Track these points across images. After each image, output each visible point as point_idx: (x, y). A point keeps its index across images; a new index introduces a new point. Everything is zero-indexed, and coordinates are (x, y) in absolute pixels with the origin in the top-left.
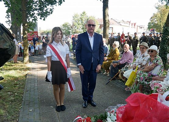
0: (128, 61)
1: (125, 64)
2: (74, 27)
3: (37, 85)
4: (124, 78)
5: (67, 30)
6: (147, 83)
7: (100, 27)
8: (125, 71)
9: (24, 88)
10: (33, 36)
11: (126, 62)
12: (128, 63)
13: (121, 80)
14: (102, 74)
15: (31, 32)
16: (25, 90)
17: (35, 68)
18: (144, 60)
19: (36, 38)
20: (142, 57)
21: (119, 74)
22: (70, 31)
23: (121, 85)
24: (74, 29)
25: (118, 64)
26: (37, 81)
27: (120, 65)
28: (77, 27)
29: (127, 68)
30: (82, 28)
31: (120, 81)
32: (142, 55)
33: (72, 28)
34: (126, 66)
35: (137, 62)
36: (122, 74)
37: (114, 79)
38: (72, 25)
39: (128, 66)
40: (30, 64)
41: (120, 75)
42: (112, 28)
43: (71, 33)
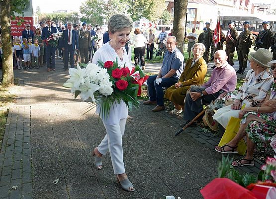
0: (224, 87)
1: (218, 94)
2: (112, 6)
3: (28, 134)
4: (214, 123)
5: (96, 14)
6: (264, 138)
7: (169, 8)
8: (216, 109)
9: (2, 139)
10: (22, 27)
11: (221, 90)
12: (224, 91)
13: (207, 127)
14: (168, 113)
15: (18, 18)
16: (4, 144)
17: (25, 97)
18: (259, 88)
19: (28, 31)
20: (255, 82)
21: (204, 114)
22: (103, 15)
23: (207, 138)
24: (111, 11)
25: (202, 93)
26: (29, 125)
27: (206, 95)
28: (118, 8)
29: (222, 103)
30: (128, 9)
31: (206, 130)
32: (257, 78)
33: (107, 9)
34: (219, 98)
35: (244, 91)
36: (211, 114)
37: (193, 125)
38: (106, 3)
39: (224, 99)
40: (17, 87)
41: (205, 118)
42: (196, 9)
43: (105, 21)
